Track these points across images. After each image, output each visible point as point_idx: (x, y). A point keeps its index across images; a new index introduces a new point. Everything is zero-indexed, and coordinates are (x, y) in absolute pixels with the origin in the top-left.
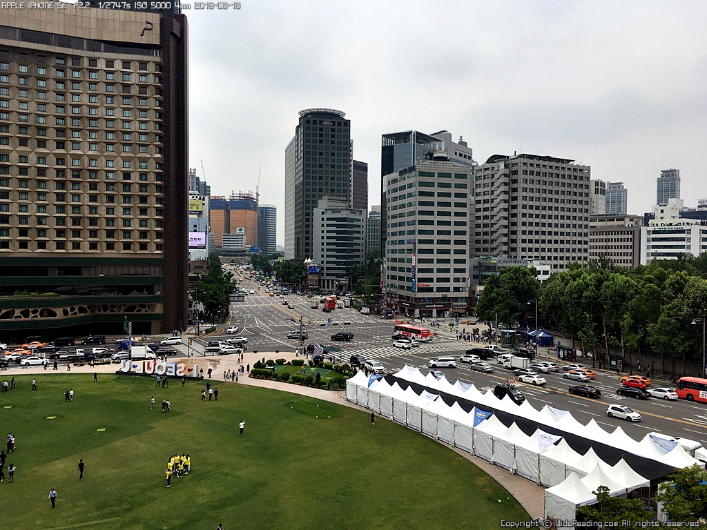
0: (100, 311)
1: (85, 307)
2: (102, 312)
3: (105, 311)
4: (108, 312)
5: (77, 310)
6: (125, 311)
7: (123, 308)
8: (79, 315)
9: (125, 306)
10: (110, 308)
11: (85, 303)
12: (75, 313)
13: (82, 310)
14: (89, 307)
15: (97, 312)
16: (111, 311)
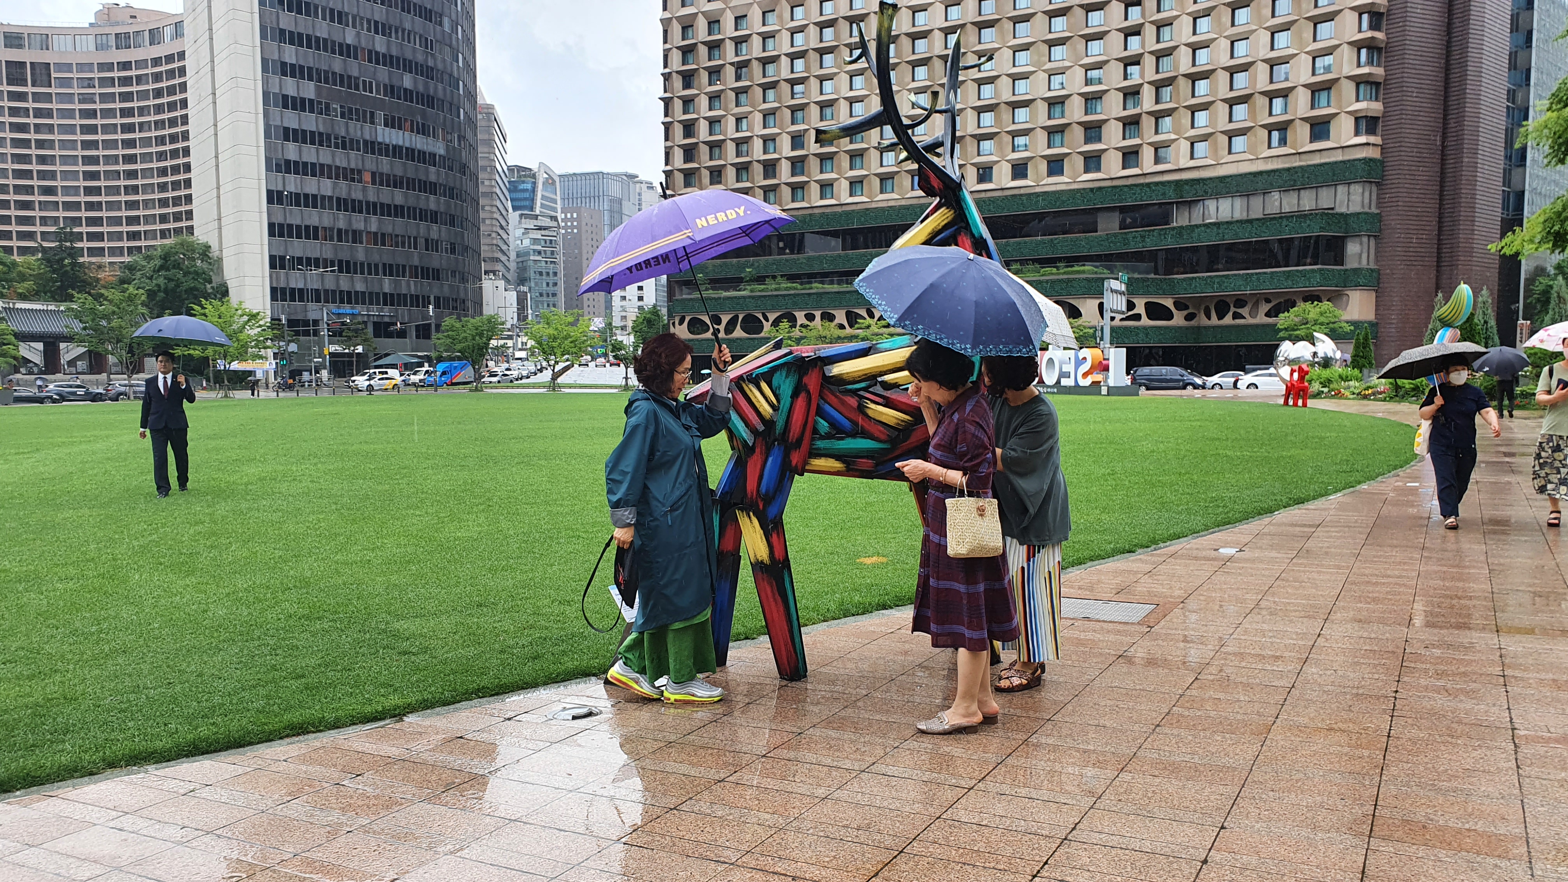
0: (1209, 318)
1: (1169, 303)
2: (1214, 321)
3: (1220, 317)
4: (1228, 320)
5: (1140, 309)
6: (1268, 315)
7: (1265, 307)
8: (1145, 321)
9: (1268, 301)
10: (1233, 309)
11: (1165, 294)
12: (1138, 317)
13: (1155, 312)
14: (1179, 305)
15: (1203, 321)
16: (1236, 316)
